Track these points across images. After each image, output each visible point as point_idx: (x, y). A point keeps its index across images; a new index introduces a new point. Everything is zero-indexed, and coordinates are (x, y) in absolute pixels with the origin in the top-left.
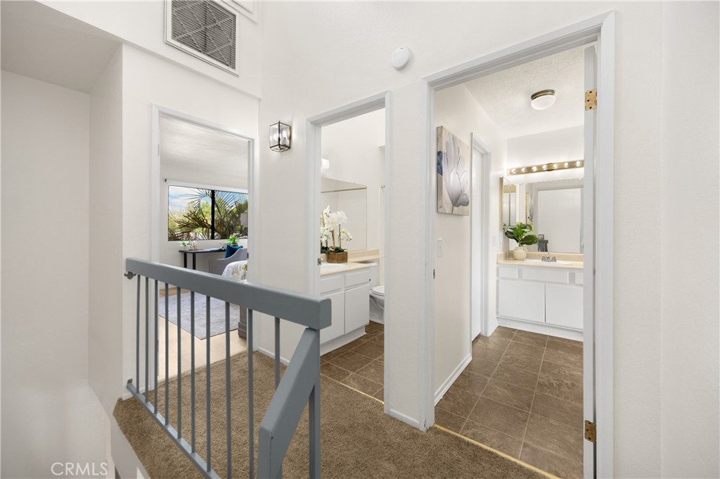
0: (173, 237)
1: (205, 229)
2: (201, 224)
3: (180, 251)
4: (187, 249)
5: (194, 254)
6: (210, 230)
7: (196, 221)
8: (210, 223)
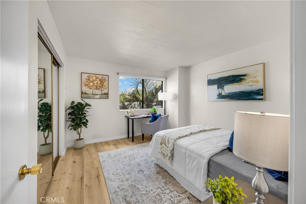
0: (124, 107)
1: (139, 102)
2: (137, 100)
3: (125, 116)
4: (129, 115)
5: (133, 119)
6: (142, 103)
7: (134, 98)
8: (141, 99)
